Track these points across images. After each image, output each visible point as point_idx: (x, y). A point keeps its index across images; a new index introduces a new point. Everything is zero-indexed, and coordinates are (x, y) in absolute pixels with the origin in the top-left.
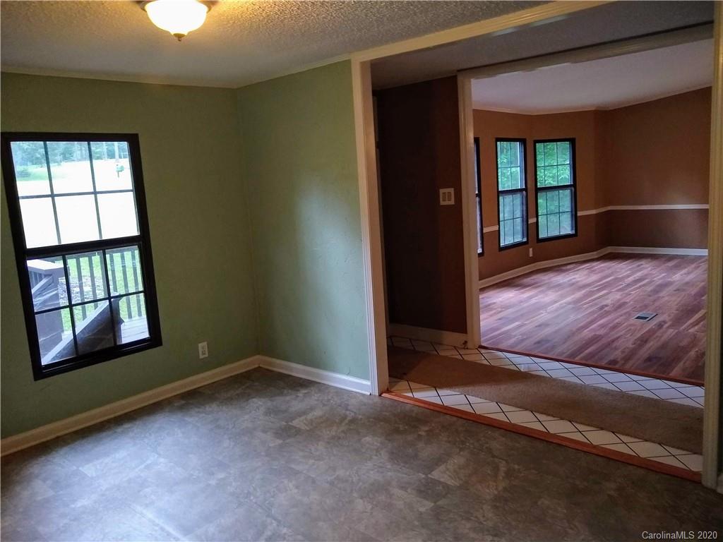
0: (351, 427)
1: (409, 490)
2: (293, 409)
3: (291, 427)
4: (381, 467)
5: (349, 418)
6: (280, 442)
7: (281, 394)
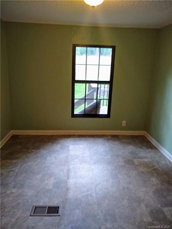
0: (152, 172)
1: (148, 209)
2: (139, 155)
3: (132, 161)
4: (147, 193)
5: (155, 168)
6: (123, 164)
7: (141, 148)
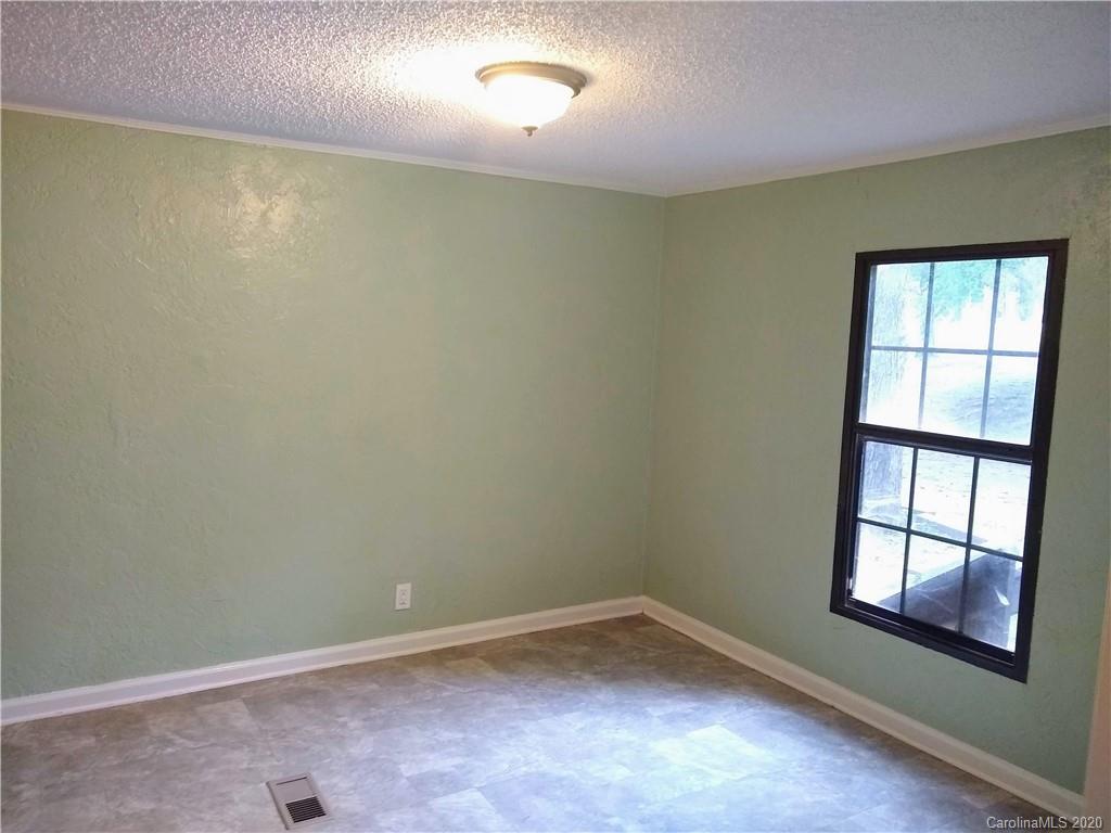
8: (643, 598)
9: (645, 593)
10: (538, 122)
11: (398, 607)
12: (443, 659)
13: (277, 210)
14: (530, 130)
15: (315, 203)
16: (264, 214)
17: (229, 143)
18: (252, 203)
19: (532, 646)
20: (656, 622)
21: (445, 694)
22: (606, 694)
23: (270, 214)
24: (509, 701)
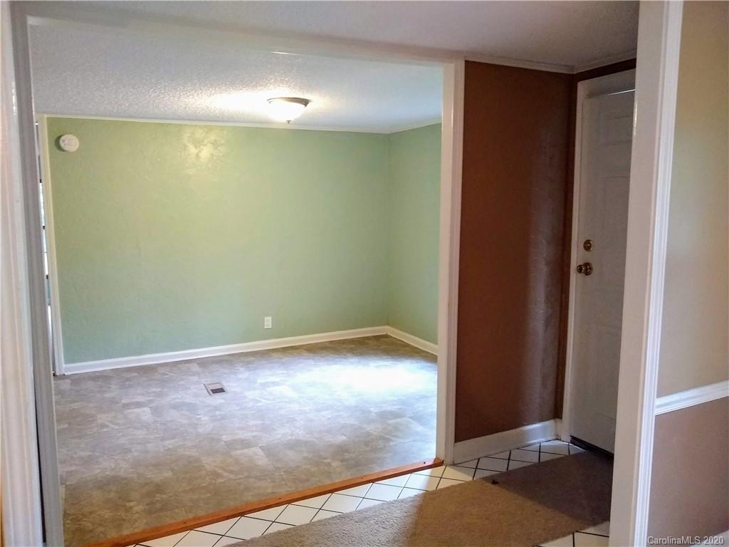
8: (387, 327)
9: (388, 324)
10: (292, 119)
11: (266, 327)
12: (285, 350)
13: (203, 152)
14: (289, 121)
15: (219, 148)
16: (197, 154)
17: (181, 125)
18: (192, 150)
19: (328, 345)
20: (391, 337)
21: (283, 360)
22: (355, 360)
23: (200, 154)
24: (311, 362)
